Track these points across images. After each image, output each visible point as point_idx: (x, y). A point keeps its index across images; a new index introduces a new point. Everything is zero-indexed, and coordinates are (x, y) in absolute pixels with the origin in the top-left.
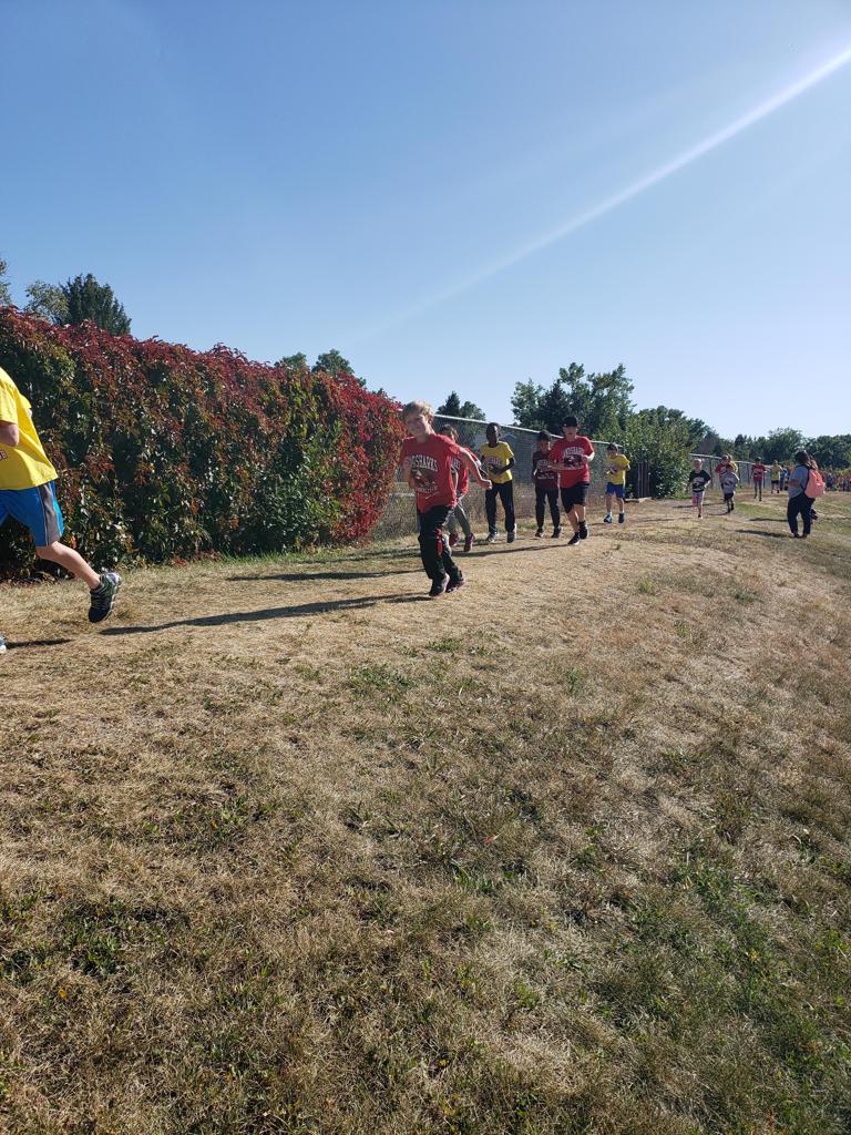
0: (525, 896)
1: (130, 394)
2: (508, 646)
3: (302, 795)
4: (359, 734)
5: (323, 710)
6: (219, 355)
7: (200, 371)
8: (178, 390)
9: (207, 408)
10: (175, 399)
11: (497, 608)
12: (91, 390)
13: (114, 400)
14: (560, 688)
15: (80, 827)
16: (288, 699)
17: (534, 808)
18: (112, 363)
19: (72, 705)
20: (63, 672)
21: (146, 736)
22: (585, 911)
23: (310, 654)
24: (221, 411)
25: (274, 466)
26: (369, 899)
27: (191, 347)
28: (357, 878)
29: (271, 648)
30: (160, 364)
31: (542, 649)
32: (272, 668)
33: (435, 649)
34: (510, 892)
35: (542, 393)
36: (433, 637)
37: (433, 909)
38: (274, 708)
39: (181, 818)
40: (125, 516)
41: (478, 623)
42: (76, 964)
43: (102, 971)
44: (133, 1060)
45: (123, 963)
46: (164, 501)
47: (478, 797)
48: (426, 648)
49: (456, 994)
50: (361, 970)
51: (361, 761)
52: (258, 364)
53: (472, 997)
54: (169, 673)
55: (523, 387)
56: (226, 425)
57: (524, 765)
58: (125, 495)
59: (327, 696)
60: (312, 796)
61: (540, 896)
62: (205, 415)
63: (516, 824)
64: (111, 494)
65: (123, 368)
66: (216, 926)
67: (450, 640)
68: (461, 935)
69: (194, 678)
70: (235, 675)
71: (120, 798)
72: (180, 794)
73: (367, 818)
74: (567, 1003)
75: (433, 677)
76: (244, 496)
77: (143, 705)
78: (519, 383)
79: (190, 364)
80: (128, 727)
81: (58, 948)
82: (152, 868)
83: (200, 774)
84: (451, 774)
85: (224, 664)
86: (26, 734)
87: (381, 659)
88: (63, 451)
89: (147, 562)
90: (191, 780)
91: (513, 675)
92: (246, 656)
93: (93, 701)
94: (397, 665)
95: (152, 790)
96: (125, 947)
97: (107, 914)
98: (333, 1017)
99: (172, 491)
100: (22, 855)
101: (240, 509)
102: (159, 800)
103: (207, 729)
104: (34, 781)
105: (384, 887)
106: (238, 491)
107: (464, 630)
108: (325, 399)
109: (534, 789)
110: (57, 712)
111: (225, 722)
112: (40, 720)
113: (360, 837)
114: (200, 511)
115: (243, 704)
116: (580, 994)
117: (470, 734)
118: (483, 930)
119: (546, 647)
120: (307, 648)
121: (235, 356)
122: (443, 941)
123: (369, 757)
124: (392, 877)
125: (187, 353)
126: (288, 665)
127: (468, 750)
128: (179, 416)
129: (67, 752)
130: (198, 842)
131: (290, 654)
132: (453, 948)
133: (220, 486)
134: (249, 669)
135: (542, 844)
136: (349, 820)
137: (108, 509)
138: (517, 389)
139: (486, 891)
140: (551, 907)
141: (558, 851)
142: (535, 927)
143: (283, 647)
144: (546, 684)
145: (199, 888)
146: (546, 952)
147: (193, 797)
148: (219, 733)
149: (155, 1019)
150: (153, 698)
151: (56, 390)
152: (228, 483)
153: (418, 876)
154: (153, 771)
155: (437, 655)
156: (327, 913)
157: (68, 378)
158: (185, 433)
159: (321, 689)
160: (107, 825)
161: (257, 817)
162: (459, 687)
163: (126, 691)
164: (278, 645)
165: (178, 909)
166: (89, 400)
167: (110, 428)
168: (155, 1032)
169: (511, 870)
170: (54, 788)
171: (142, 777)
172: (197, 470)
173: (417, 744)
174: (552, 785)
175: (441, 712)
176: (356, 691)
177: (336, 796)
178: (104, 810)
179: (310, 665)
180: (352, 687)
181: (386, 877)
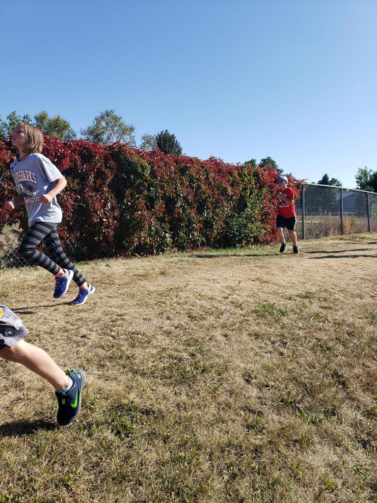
0: (335, 428)
1: (172, 179)
2: (340, 298)
3: (225, 363)
4: (257, 336)
5: (241, 323)
6: (212, 161)
7: (203, 168)
8: (193, 177)
9: (205, 184)
10: (191, 181)
11: (337, 278)
12: (157, 178)
13: (166, 182)
14: (366, 320)
15: (125, 368)
16: (225, 316)
17: (344, 382)
18: (165, 166)
19: (132, 311)
20: (133, 296)
21: (160, 328)
22: (369, 442)
23: (239, 295)
24: (211, 186)
25: (233, 209)
26: (252, 418)
27: (199, 158)
28: (246, 407)
29: (222, 291)
30: (185, 166)
31: (359, 300)
32: (220, 301)
33: (301, 297)
34: (327, 425)
35: (372, 173)
36: (301, 291)
37: (283, 429)
38: (218, 320)
39: (169, 368)
40: (170, 231)
41: (325, 285)
42: (112, 430)
43: (123, 436)
44: (130, 481)
45: (132, 434)
46: (186, 225)
47: (315, 372)
48: (297, 296)
49: (291, 476)
50: (243, 455)
51: (256, 349)
52: (228, 164)
53: (299, 479)
54: (175, 300)
55: (362, 170)
56: (213, 192)
57: (341, 359)
58: (170, 222)
59: (244, 316)
60: (231, 364)
61: (343, 430)
62: (204, 187)
63: (334, 389)
64: (164, 221)
65: (170, 168)
66: (176, 422)
67: (310, 293)
68: (297, 444)
69: (186, 303)
70: (204, 303)
71: (144, 356)
72: (171, 357)
73: (256, 378)
74: (353, 492)
75: (298, 311)
76: (219, 222)
77: (162, 313)
78: (360, 169)
79: (198, 165)
80: (154, 323)
81: (106, 422)
82: (153, 390)
83: (181, 347)
84: (302, 361)
85: (199, 297)
86: (111, 323)
87: (272, 300)
88: (145, 204)
89: (178, 250)
90: (176, 350)
91: (341, 312)
92: (210, 294)
93: (141, 310)
94: (281, 304)
95: (158, 354)
96: (134, 426)
97: (129, 409)
98: (226, 477)
99: (189, 220)
100: (100, 377)
101: (218, 228)
102: (160, 358)
103: (187, 327)
104: (110, 345)
105: (260, 413)
106: (217, 220)
107: (318, 288)
108: (258, 179)
109: (345, 372)
110: (125, 314)
111: (196, 324)
112: (118, 317)
113: (251, 387)
114: (201, 229)
115: (204, 317)
116: (361, 488)
117: (314, 341)
118: (310, 443)
119: (361, 299)
120: (238, 292)
121: (218, 161)
122: (287, 446)
123: (261, 348)
124: (265, 409)
125: (197, 160)
126: (228, 300)
127: (312, 349)
128: (193, 188)
129: (126, 333)
130: (174, 380)
131: (230, 295)
132: (292, 450)
133: (209, 218)
134: (210, 301)
135: (347, 402)
136: (247, 378)
137: (163, 228)
138: (359, 171)
139: (313, 423)
140: (349, 436)
141: (356, 406)
142: (340, 446)
143: (227, 291)
144: (359, 318)
145: (171, 402)
146: (344, 461)
147: (175, 359)
148: (192, 329)
149: (141, 463)
150: (166, 311)
151: (142, 178)
152: (213, 217)
153: (278, 410)
154: (160, 344)
155: (302, 300)
156: (230, 423)
157: (147, 173)
158: (195, 195)
159: (241, 312)
160: (136, 368)
161: (203, 371)
162: (311, 317)
163: (156, 307)
164: (225, 290)
165: (160, 411)
166: (156, 182)
167: (164, 193)
168: (141, 470)
169: (328, 413)
170: (118, 349)
171: (156, 347)
172: (200, 211)
173: (286, 344)
174: (356, 371)
175: (300, 328)
176: (258, 315)
177: (242, 365)
178: (136, 361)
179: (238, 300)
180: (256, 313)
181: (261, 408)
